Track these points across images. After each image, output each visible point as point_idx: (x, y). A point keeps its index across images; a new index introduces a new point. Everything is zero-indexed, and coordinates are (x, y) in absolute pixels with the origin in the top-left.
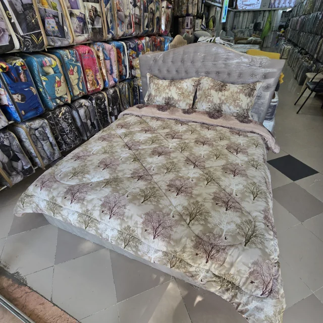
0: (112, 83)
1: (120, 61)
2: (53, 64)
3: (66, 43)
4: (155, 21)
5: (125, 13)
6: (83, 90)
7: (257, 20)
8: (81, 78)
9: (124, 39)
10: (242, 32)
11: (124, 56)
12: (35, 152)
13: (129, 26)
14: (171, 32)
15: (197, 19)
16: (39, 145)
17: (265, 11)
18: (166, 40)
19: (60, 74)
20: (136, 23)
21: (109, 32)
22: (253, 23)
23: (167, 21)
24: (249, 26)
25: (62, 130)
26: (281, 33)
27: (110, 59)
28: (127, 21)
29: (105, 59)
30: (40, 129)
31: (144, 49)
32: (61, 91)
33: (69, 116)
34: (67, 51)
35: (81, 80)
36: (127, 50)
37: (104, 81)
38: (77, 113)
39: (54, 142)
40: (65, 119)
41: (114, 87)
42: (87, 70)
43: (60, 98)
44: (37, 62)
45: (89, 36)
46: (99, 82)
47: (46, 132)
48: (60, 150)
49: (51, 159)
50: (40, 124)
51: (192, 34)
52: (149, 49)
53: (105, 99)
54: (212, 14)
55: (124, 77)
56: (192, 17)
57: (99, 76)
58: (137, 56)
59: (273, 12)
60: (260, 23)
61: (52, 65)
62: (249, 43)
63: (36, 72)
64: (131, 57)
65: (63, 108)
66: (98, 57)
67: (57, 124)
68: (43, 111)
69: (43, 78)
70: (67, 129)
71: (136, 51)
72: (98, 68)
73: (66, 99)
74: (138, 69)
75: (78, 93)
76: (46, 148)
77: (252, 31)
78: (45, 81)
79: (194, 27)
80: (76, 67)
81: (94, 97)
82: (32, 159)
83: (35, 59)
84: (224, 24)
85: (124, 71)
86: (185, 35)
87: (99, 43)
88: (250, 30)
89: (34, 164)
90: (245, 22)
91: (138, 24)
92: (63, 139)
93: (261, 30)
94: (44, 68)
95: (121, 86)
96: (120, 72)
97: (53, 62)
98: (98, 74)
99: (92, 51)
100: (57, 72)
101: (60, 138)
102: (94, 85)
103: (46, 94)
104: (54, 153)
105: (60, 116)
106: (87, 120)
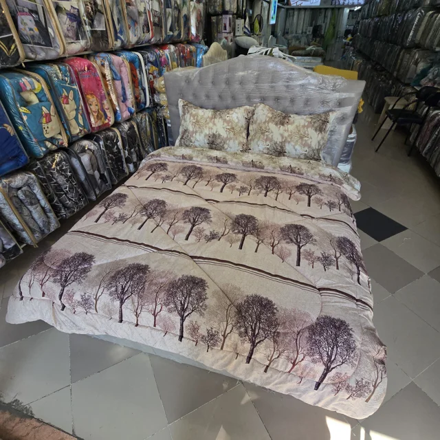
0: (126, 114)
1: (136, 82)
2: (36, 87)
3: (52, 54)
4: (182, 21)
5: (139, 8)
6: (84, 127)
7: (316, 22)
8: (80, 108)
9: (140, 47)
10: (298, 39)
11: (140, 74)
12: (20, 222)
13: (145, 29)
14: (203, 38)
15: (237, 18)
16: (26, 212)
17: (326, 9)
18: (198, 50)
19: (48, 103)
20: (155, 24)
21: (117, 38)
22: (311, 26)
23: (198, 21)
24: (306, 30)
25: (58, 188)
26: (347, 41)
27: (121, 79)
28: (142, 20)
29: (114, 79)
30: (24, 189)
31: (168, 64)
32: (51, 128)
33: (66, 166)
34: (56, 67)
35: (81, 112)
36: (145, 65)
37: (115, 112)
38: (78, 161)
39: (48, 206)
40: (61, 171)
41: (128, 120)
42: (89, 96)
43: (52, 140)
44: (11, 84)
45: (87, 42)
46: (108, 114)
47: (35, 192)
48: (58, 217)
49: (46, 231)
50: (24, 181)
51: (231, 41)
52: (175, 63)
53: (117, 139)
54: (257, 12)
55: (143, 105)
56: (231, 16)
57: (106, 104)
58: (160, 74)
59: (337, 11)
60: (320, 26)
61: (35, 89)
62: (308, 55)
63: (11, 101)
64: (151, 76)
65: (56, 155)
66: (104, 76)
67: (50, 179)
68: (27, 160)
69: (23, 110)
70: (66, 186)
71: (157, 66)
72: (104, 92)
73: (60, 142)
74: (164, 93)
75: (78, 131)
76: (36, 216)
77: (311, 37)
78: (25, 114)
79: (234, 30)
80: (71, 92)
81: (102, 137)
82: (15, 234)
83: (7, 80)
84: (273, 26)
85: (143, 95)
86: (224, 43)
87: (103, 55)
88: (308, 35)
89: (20, 240)
90: (301, 24)
91: (158, 25)
92: (61, 202)
93: (322, 37)
94: (22, 94)
95: (140, 119)
96: (136, 98)
97: (37, 85)
98: (105, 102)
99: (93, 67)
100: (43, 99)
101: (56, 199)
102: (101, 119)
103: (29, 135)
104: (49, 223)
105: (54, 166)
106: (94, 171)
